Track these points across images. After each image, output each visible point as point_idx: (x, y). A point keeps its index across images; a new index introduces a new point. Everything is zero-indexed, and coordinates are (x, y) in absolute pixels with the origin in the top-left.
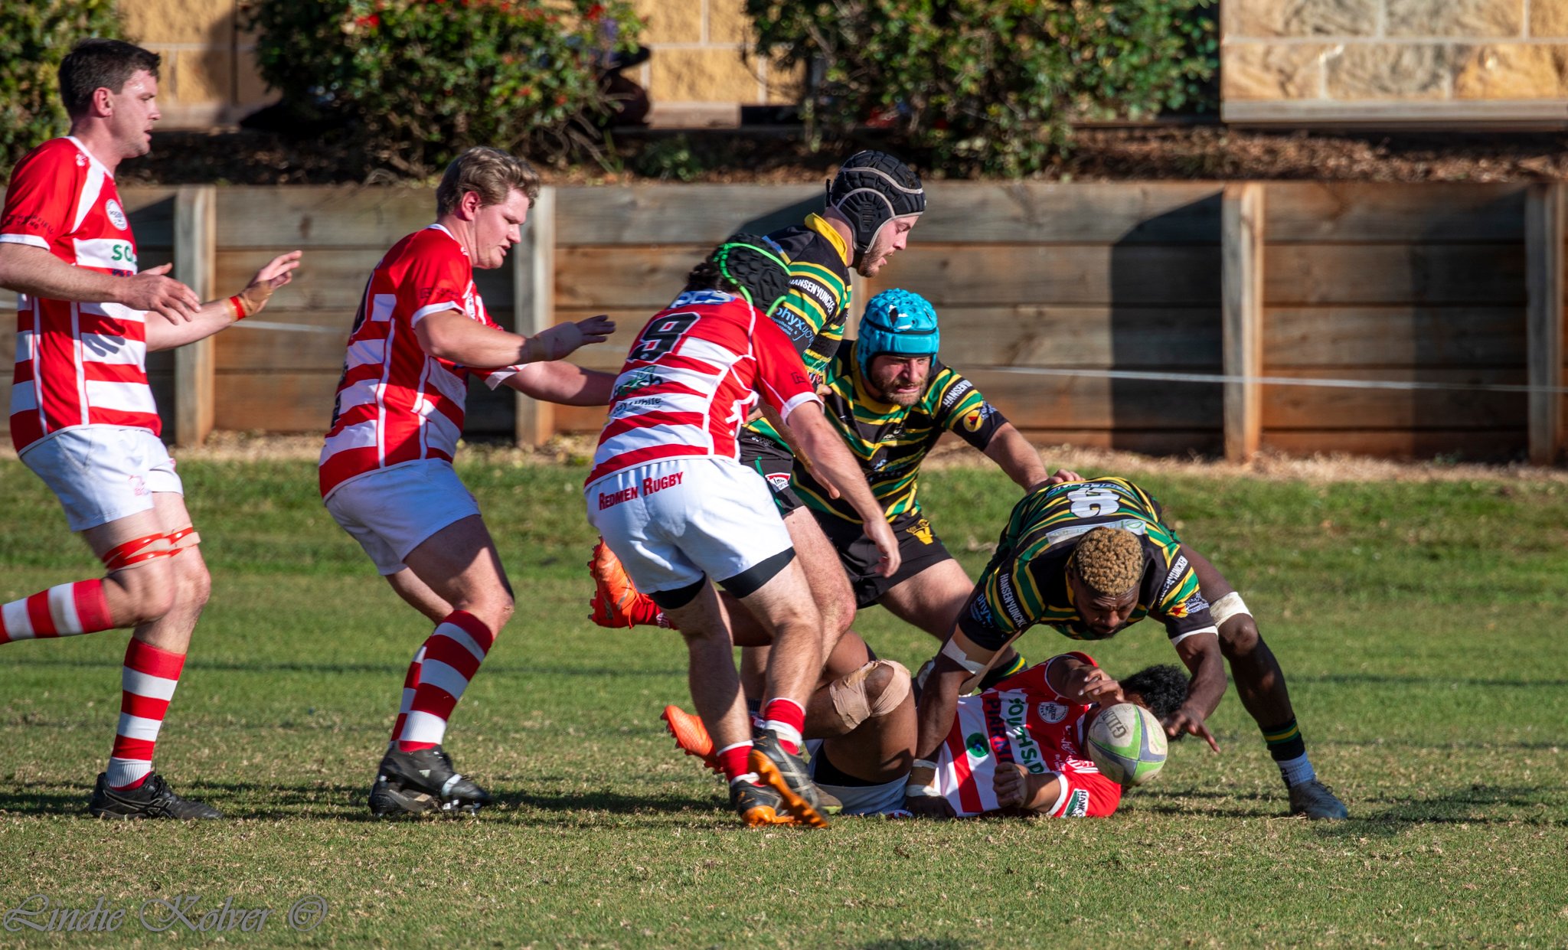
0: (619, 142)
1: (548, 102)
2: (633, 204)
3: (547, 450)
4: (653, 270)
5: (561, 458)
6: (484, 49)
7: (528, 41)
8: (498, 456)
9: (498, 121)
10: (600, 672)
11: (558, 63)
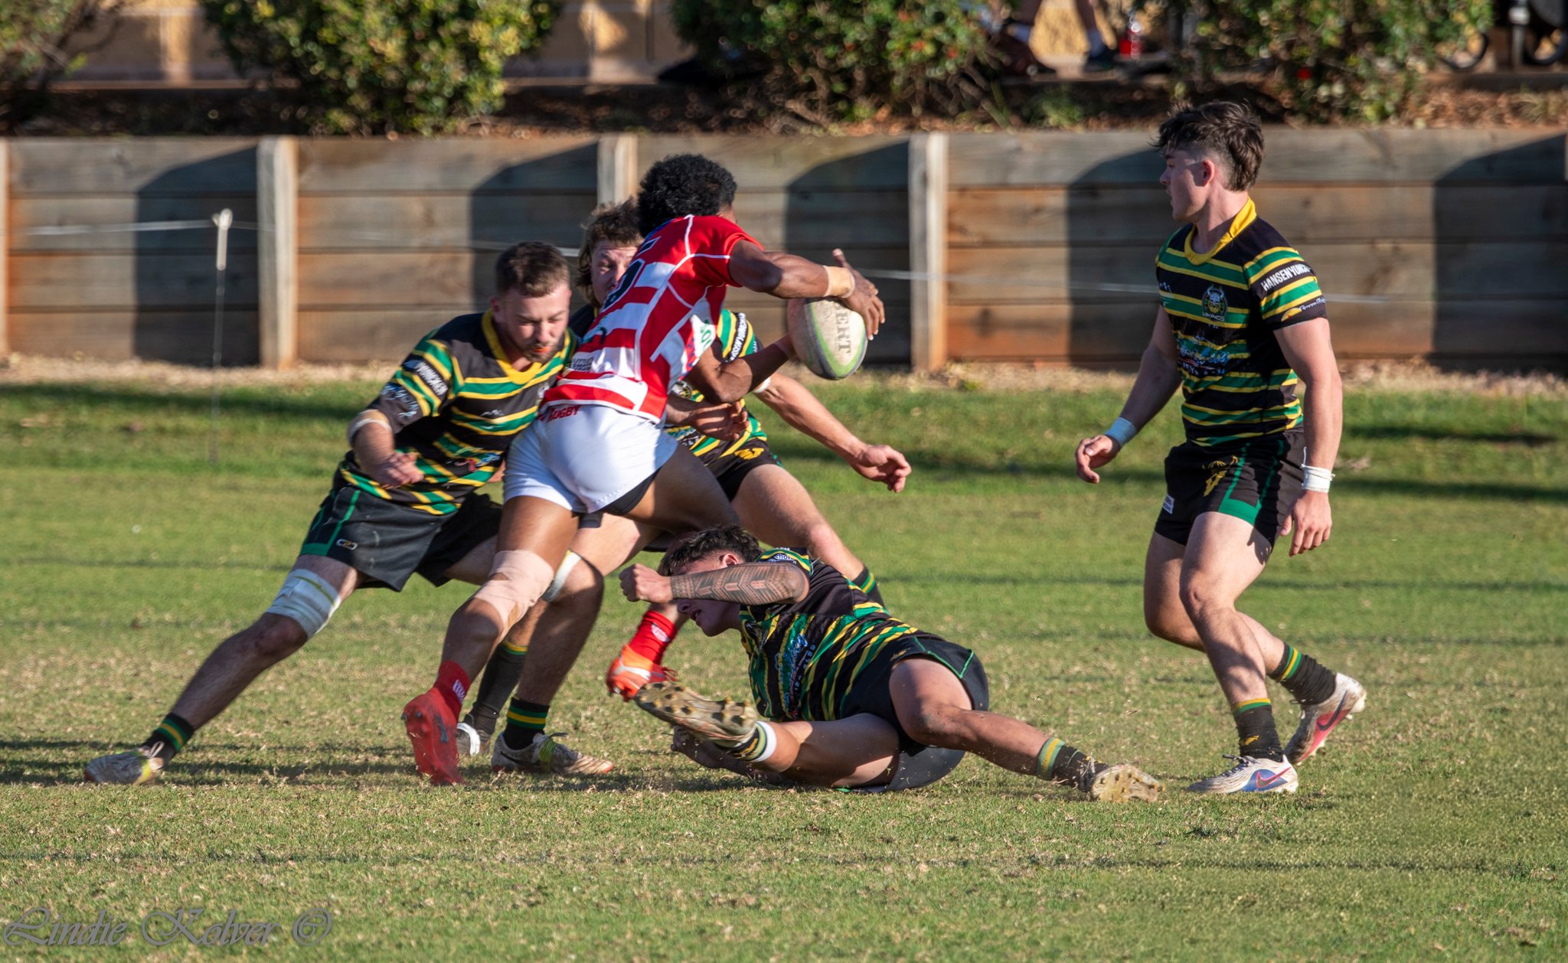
0: (1005, 91)
1: (938, 58)
2: (1018, 150)
3: (939, 376)
4: (1038, 210)
5: (953, 384)
6: (881, 6)
8: (895, 381)
9: (893, 74)
11: (949, 22)
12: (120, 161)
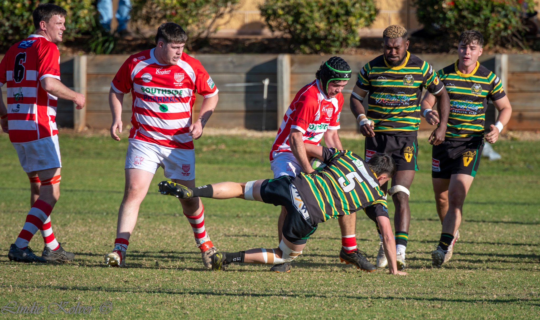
0: (528, 40)
1: (506, 28)
2: (532, 60)
3: (504, 135)
5: (509, 138)
6: (486, 12)
7: (500, 9)
9: (490, 34)
10: (524, 204)
11: (509, 16)
12: (232, 62)
